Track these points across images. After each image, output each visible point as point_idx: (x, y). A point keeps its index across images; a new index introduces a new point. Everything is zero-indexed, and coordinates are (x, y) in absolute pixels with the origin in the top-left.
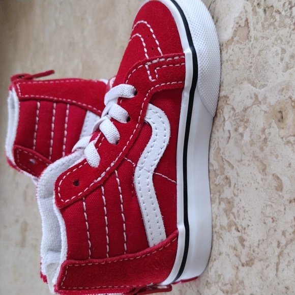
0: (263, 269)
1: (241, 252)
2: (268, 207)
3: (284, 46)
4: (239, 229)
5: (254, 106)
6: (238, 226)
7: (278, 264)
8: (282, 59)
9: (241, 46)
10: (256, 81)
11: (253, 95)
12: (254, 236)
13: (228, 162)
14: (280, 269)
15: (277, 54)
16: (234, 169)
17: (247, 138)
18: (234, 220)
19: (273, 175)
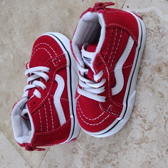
0: (158, 129)
1: (145, 126)
2: (157, 105)
3: (157, 44)
4: (142, 117)
5: (144, 67)
6: (141, 115)
7: (165, 126)
8: (157, 49)
10: (144, 57)
11: (143, 63)
12: (150, 118)
14: (167, 127)
15: (154, 47)
17: (142, 80)
18: (139, 113)
19: (158, 92)
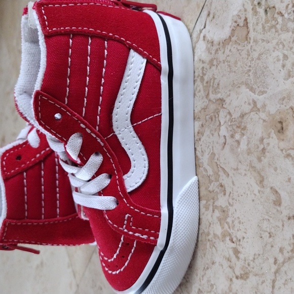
0: (258, 284)
1: (235, 264)
2: (265, 221)
3: (286, 52)
4: (234, 240)
5: (252, 113)
6: (233, 237)
7: (274, 281)
8: (284, 66)
9: (239, 48)
10: (255, 86)
11: (251, 101)
12: (249, 249)
13: (223, 169)
14: (277, 287)
15: (278, 60)
16: (230, 177)
17: (243, 146)
18: (228, 230)
19: (271, 188)
